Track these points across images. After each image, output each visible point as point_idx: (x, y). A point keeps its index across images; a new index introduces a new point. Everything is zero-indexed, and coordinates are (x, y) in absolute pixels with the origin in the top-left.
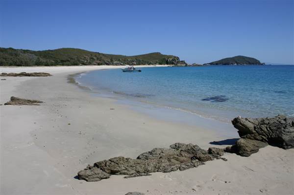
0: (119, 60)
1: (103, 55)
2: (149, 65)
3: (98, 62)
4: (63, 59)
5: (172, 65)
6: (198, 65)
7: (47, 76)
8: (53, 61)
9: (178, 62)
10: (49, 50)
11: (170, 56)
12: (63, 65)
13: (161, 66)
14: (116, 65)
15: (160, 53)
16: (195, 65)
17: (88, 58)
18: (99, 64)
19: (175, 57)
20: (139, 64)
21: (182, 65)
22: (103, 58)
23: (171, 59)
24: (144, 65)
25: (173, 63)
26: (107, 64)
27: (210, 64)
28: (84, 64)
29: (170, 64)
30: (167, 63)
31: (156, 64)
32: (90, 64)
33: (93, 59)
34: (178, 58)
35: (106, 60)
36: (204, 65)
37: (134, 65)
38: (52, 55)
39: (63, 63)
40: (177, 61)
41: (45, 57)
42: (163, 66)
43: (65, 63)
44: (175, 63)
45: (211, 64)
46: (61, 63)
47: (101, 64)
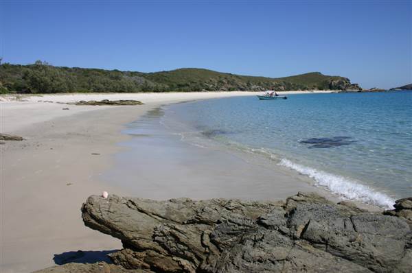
0: (259, 84)
1: (237, 77)
2: (303, 90)
3: (230, 86)
4: (181, 83)
5: (337, 91)
6: (380, 91)
7: (136, 104)
8: (168, 86)
9: (347, 86)
10: (164, 72)
11: (336, 78)
12: (180, 91)
13: (321, 91)
14: (255, 90)
15: (320, 73)
16: (373, 91)
17: (215, 81)
18: (230, 90)
19: (343, 79)
20: (288, 89)
21: (354, 90)
22: (236, 80)
23: (336, 82)
24: (296, 90)
25: (339, 88)
26: (242, 90)
27: (401, 88)
28: (208, 90)
29: (335, 89)
30: (331, 87)
31: (313, 89)
32: (217, 89)
33: (223, 82)
34: (348, 80)
35: (240, 84)
36: (391, 90)
37: (282, 90)
38: (167, 79)
39: (181, 88)
40: (345, 84)
41: (157, 80)
42: (324, 92)
43: (182, 88)
44: (343, 87)
45: (404, 88)
46: (177, 89)
47: (233, 90)
